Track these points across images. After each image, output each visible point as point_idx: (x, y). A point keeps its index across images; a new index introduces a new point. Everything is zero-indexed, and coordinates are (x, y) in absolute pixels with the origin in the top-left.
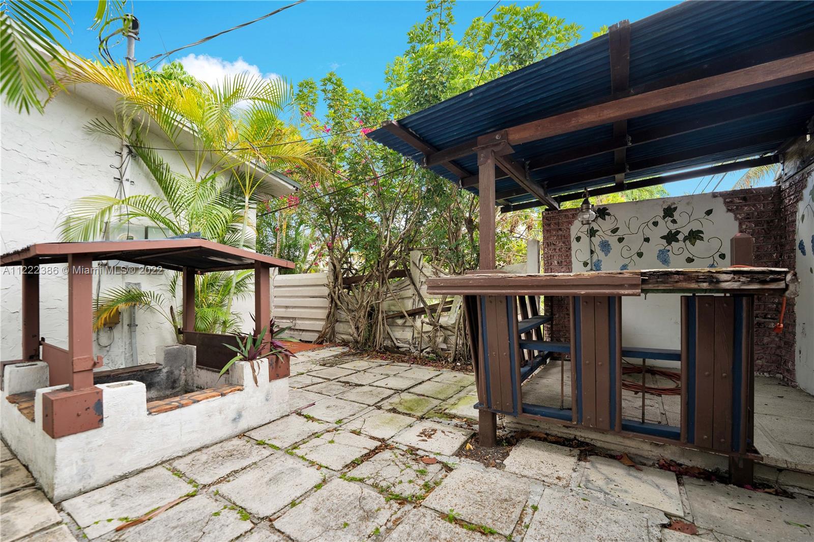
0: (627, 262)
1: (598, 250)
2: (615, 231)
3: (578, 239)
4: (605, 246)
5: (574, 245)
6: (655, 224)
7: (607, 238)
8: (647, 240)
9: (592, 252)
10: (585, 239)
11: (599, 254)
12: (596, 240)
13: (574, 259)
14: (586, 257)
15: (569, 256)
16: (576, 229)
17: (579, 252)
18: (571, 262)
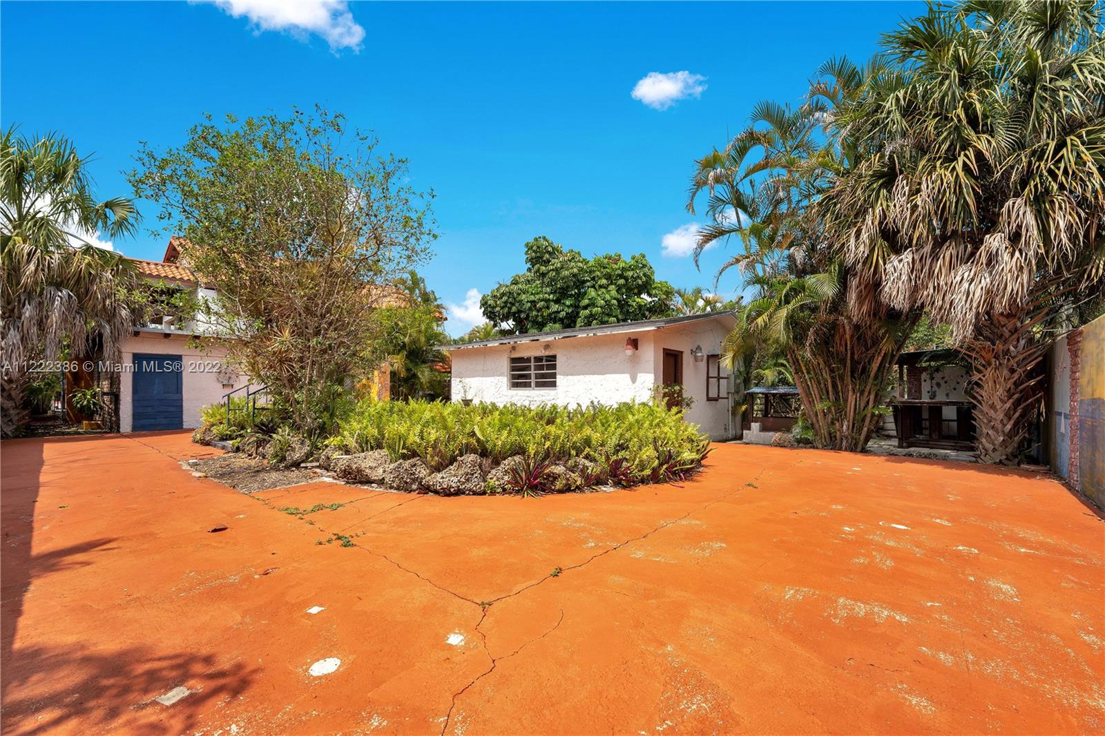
0: (949, 392)
1: (935, 386)
2: (943, 378)
3: (925, 381)
4: (938, 385)
5: (923, 383)
6: (962, 376)
7: (939, 381)
8: (958, 383)
9: (932, 387)
10: (929, 381)
11: (935, 388)
12: (934, 382)
13: (922, 389)
14: (929, 389)
15: (920, 388)
16: (924, 376)
17: (926, 387)
18: (921, 391)
